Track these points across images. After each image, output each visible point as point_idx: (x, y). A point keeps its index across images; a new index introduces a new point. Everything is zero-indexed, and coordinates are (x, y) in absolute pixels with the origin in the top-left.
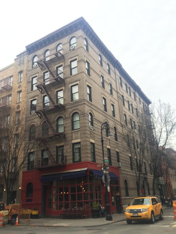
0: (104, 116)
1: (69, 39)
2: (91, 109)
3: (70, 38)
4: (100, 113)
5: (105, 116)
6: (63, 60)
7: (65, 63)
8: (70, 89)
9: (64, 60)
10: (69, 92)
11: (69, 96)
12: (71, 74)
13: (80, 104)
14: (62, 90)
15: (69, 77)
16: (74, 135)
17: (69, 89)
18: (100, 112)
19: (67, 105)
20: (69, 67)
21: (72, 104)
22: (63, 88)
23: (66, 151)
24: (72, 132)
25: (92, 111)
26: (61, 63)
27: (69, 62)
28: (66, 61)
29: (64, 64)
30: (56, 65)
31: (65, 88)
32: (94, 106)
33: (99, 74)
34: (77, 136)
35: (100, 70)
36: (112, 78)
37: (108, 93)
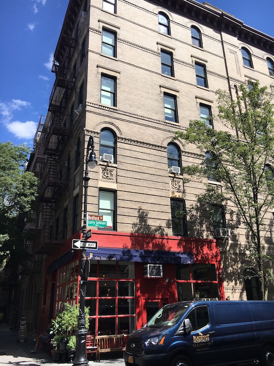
0: (165, 130)
2: (108, 120)
4: (149, 126)
5: (169, 131)
18: (149, 124)
23: (69, 214)
25: (112, 124)
32: (125, 113)
33: (153, 49)
34: (78, 181)
35: (159, 40)
36: (209, 53)
37: (188, 84)
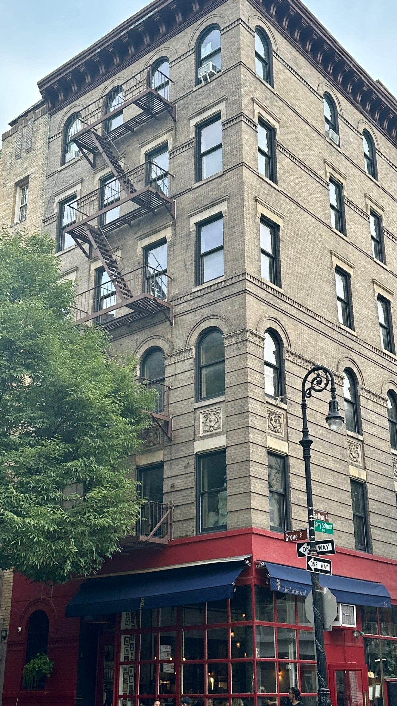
0: (340, 343)
1: (195, 38)
2: (273, 313)
3: (198, 33)
4: (321, 333)
5: (345, 346)
6: (171, 124)
7: (176, 134)
8: (193, 235)
9: (175, 121)
10: (187, 249)
11: (188, 263)
12: (199, 176)
13: (226, 292)
14: (163, 241)
15: (191, 190)
16: (202, 420)
17: (188, 235)
18: (321, 327)
19: (180, 301)
20: (193, 151)
21: (199, 294)
22: (167, 233)
23: (172, 486)
24: (195, 409)
25: (278, 322)
26: (163, 134)
27: (192, 129)
28: (180, 125)
29: (174, 140)
30: (143, 146)
31: (174, 235)
32: (293, 303)
33: (321, 174)
34: (213, 424)
35: (326, 156)
36: (386, 191)
37: (363, 252)
